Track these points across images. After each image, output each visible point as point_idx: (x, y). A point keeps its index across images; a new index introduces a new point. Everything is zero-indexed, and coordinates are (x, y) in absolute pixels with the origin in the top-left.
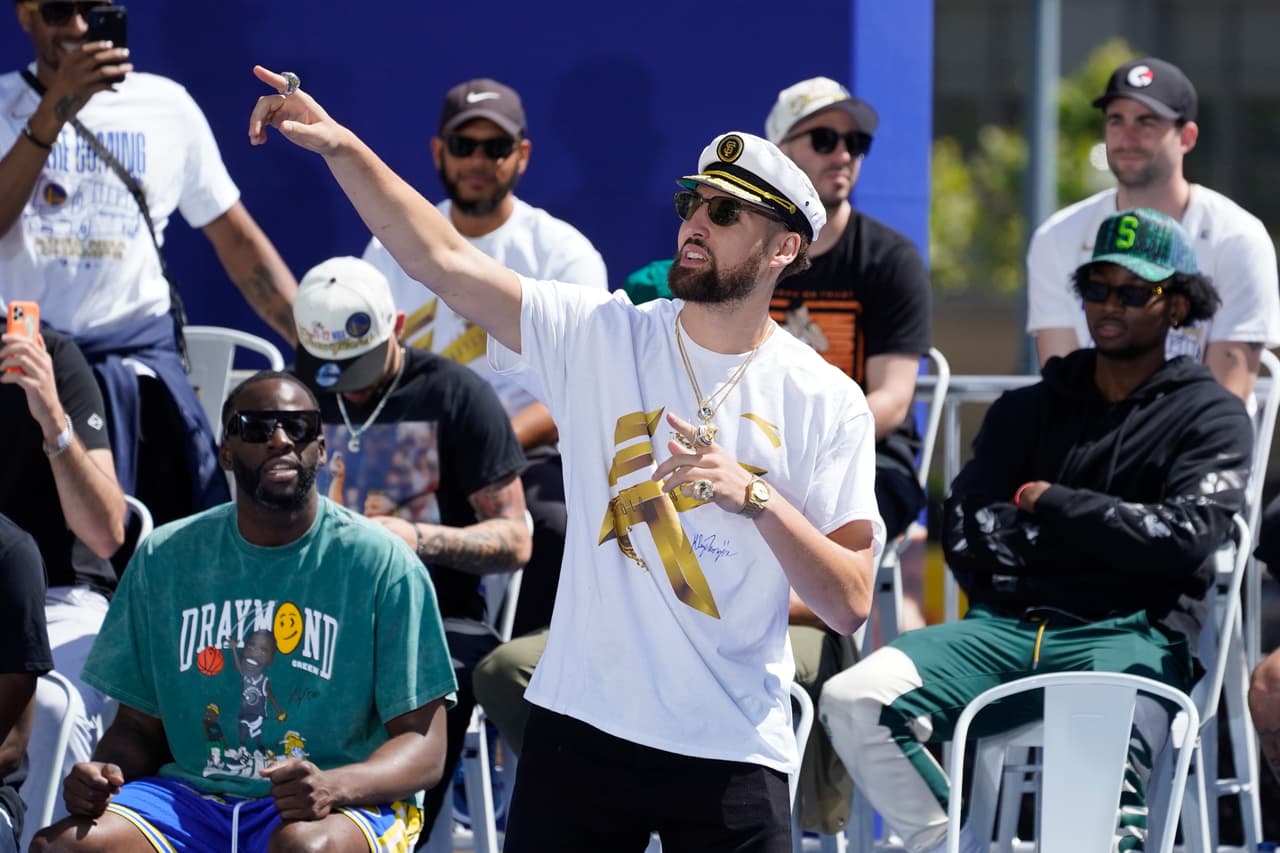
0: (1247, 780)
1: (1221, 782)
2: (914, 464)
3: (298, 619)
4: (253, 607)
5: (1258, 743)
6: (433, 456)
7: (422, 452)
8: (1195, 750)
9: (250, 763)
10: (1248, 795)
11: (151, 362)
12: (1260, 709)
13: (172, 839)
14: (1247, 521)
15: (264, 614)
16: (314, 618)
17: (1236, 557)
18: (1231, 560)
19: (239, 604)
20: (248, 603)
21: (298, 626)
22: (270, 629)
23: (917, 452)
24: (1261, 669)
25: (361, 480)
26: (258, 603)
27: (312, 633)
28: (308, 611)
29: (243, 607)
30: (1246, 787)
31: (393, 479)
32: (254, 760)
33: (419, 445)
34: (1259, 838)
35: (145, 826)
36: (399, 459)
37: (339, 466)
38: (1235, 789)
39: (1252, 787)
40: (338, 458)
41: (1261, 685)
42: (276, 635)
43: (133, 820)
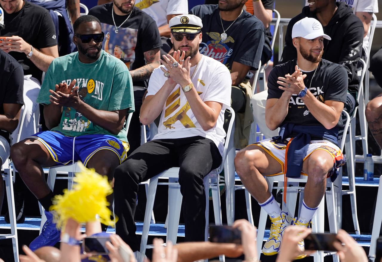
0: (364, 136)
1: (356, 136)
2: (270, 43)
3: (94, 83)
4: (82, 80)
5: (367, 125)
6: (136, 39)
7: (133, 38)
8: (349, 127)
9: (76, 124)
10: (364, 140)
11: (61, 11)
12: (368, 115)
13: (53, 148)
14: (366, 62)
15: (85, 82)
16: (98, 83)
17: (362, 72)
18: (361, 73)
19: (78, 80)
20: (81, 79)
21: (94, 86)
22: (86, 87)
23: (271, 39)
24: (369, 104)
25: (114, 42)
26: (84, 79)
27: (97, 87)
28: (97, 81)
29: (79, 81)
30: (364, 138)
31: (123, 43)
32: (77, 123)
33: (132, 35)
34: (367, 153)
35: (45, 144)
36: (125, 37)
37: (108, 36)
38: (361, 138)
39: (366, 138)
40: (108, 34)
41: (369, 109)
42: (88, 88)
43: (41, 142)
